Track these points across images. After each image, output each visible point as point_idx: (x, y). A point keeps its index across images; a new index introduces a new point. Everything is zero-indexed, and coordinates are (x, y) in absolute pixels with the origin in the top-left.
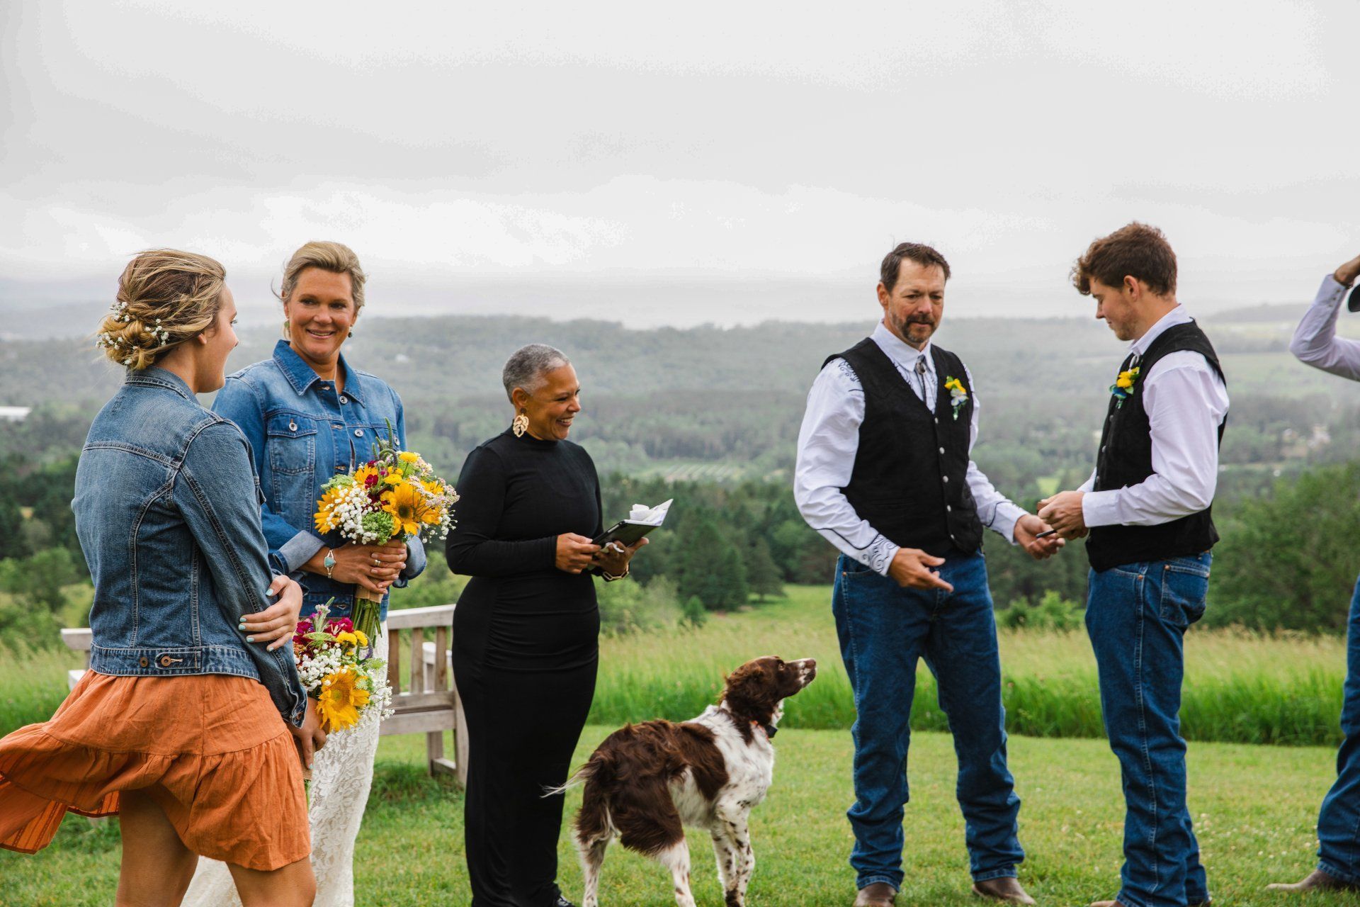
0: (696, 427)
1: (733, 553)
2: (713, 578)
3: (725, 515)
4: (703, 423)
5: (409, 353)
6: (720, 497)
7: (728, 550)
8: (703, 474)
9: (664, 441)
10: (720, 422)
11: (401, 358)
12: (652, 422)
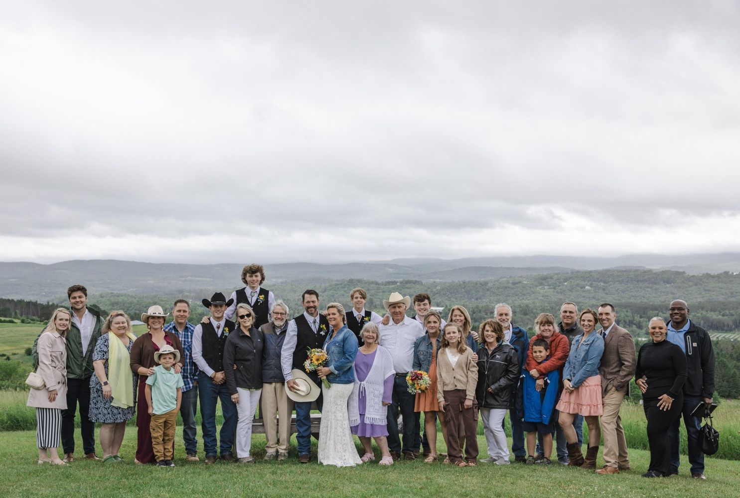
0: (720, 317)
1: (735, 373)
2: (725, 383)
3: (731, 356)
4: (723, 315)
5: (591, 286)
6: (730, 347)
7: (732, 372)
8: (724, 337)
9: (705, 323)
10: (732, 315)
11: (587, 288)
12: (699, 315)
